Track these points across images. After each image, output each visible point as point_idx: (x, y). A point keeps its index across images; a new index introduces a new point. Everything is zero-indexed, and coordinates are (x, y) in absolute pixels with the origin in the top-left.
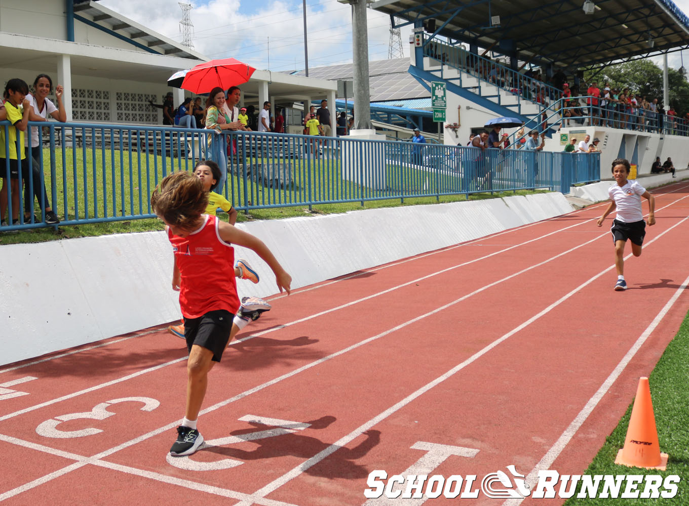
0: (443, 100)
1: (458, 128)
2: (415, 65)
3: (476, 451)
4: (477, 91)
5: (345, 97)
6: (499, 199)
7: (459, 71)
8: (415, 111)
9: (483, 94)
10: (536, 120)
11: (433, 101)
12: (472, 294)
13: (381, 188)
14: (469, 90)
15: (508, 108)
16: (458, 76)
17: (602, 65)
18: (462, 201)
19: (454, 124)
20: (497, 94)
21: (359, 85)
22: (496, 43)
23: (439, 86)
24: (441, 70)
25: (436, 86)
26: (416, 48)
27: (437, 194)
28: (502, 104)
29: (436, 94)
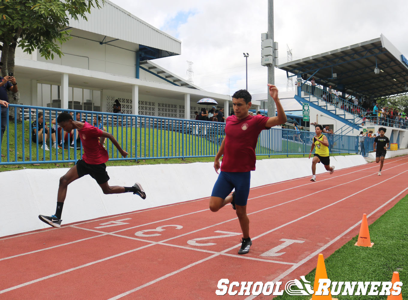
0: (308, 111)
2: (297, 95)
3: (303, 242)
4: (325, 108)
5: (264, 109)
6: (333, 157)
7: (318, 98)
8: (297, 116)
9: (328, 109)
10: (352, 122)
11: (303, 112)
13: (278, 151)
14: (322, 107)
15: (339, 116)
16: (317, 100)
17: (385, 97)
20: (335, 109)
21: (270, 103)
22: (335, 85)
23: (306, 105)
24: (309, 98)
25: (305, 105)
26: (298, 87)
27: (303, 154)
28: (337, 114)
29: (305, 109)
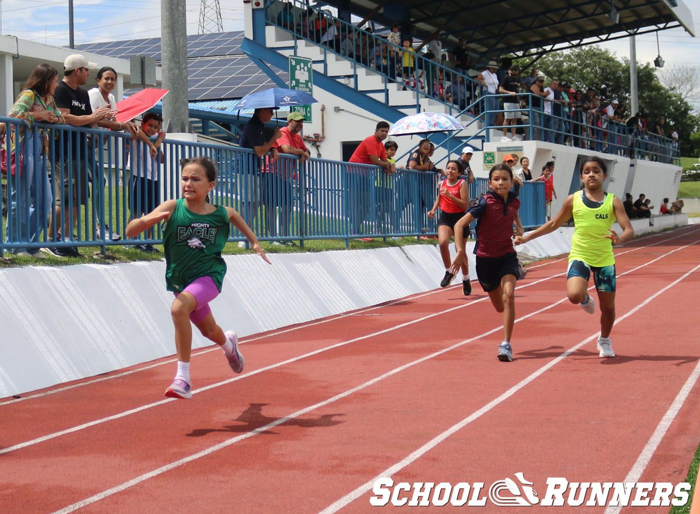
0: (307, 87)
1: (320, 142)
2: (251, 38)
4: (351, 83)
5: (143, 83)
6: (396, 249)
7: (323, 50)
9: (361, 88)
12: (384, 376)
14: (338, 80)
15: (401, 110)
16: (322, 58)
17: (540, 50)
18: (339, 249)
19: (315, 134)
21: (169, 60)
23: (302, 65)
24: (294, 48)
26: (253, 10)
27: (299, 237)
29: (297, 77)
